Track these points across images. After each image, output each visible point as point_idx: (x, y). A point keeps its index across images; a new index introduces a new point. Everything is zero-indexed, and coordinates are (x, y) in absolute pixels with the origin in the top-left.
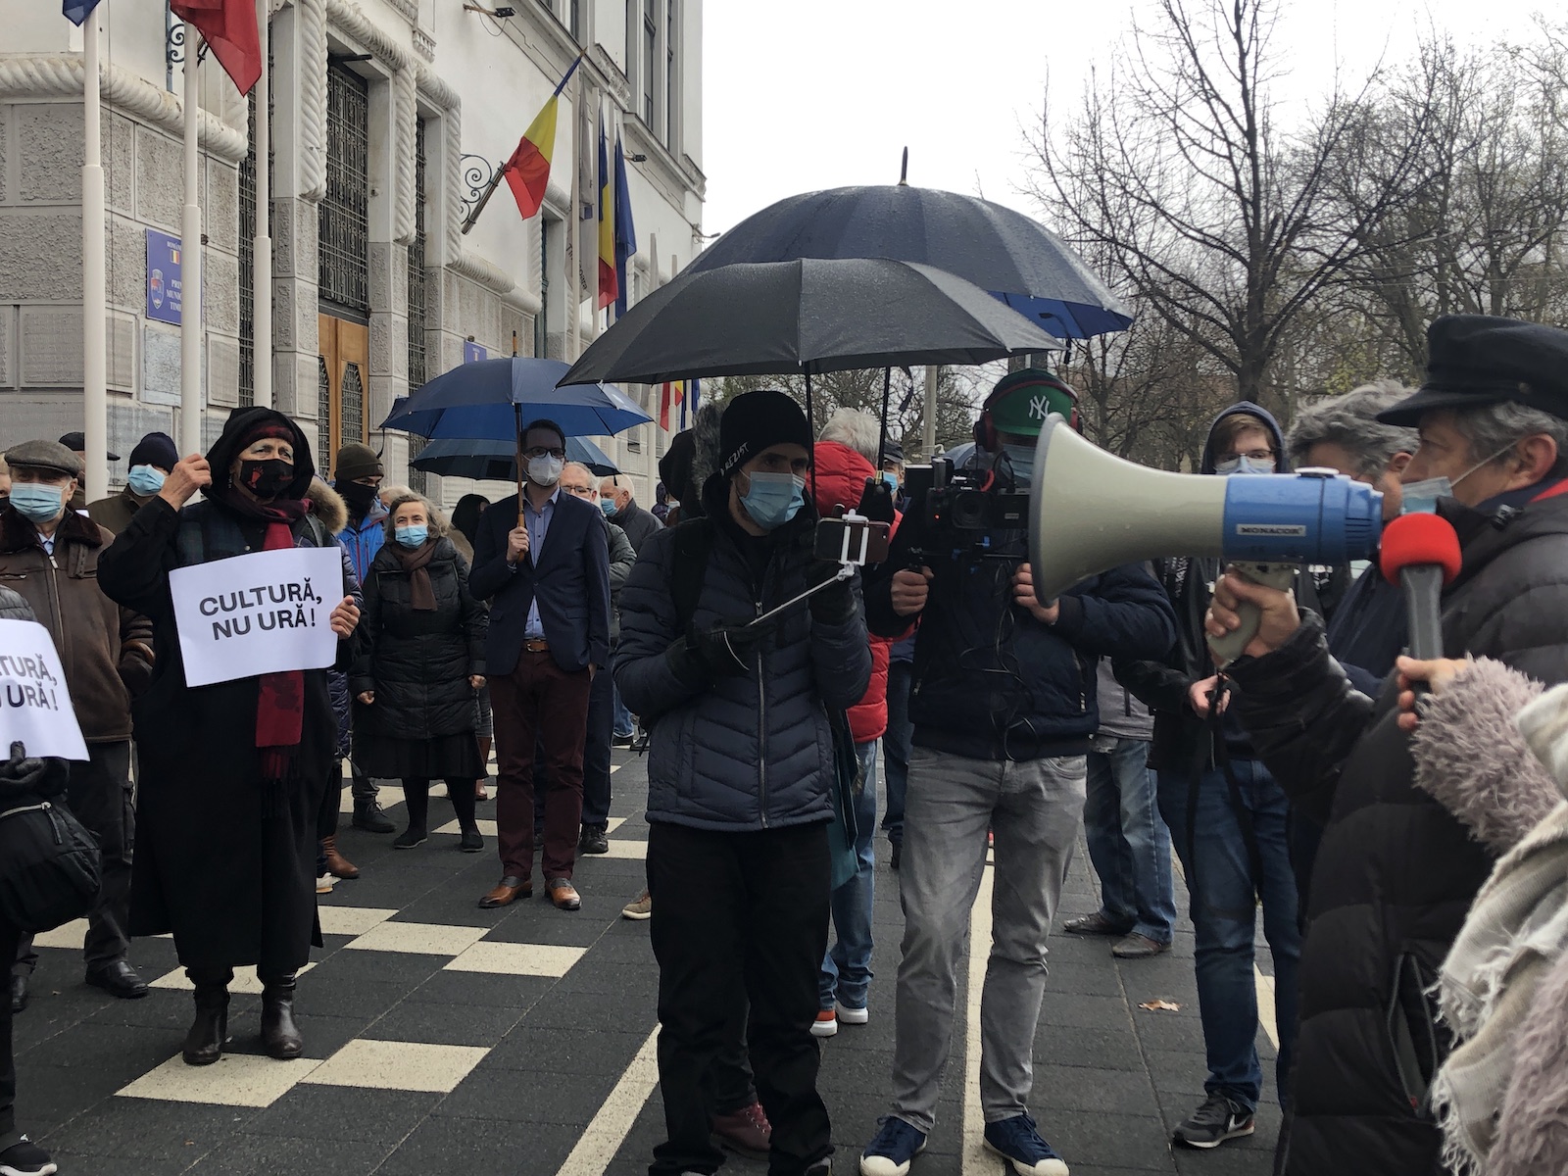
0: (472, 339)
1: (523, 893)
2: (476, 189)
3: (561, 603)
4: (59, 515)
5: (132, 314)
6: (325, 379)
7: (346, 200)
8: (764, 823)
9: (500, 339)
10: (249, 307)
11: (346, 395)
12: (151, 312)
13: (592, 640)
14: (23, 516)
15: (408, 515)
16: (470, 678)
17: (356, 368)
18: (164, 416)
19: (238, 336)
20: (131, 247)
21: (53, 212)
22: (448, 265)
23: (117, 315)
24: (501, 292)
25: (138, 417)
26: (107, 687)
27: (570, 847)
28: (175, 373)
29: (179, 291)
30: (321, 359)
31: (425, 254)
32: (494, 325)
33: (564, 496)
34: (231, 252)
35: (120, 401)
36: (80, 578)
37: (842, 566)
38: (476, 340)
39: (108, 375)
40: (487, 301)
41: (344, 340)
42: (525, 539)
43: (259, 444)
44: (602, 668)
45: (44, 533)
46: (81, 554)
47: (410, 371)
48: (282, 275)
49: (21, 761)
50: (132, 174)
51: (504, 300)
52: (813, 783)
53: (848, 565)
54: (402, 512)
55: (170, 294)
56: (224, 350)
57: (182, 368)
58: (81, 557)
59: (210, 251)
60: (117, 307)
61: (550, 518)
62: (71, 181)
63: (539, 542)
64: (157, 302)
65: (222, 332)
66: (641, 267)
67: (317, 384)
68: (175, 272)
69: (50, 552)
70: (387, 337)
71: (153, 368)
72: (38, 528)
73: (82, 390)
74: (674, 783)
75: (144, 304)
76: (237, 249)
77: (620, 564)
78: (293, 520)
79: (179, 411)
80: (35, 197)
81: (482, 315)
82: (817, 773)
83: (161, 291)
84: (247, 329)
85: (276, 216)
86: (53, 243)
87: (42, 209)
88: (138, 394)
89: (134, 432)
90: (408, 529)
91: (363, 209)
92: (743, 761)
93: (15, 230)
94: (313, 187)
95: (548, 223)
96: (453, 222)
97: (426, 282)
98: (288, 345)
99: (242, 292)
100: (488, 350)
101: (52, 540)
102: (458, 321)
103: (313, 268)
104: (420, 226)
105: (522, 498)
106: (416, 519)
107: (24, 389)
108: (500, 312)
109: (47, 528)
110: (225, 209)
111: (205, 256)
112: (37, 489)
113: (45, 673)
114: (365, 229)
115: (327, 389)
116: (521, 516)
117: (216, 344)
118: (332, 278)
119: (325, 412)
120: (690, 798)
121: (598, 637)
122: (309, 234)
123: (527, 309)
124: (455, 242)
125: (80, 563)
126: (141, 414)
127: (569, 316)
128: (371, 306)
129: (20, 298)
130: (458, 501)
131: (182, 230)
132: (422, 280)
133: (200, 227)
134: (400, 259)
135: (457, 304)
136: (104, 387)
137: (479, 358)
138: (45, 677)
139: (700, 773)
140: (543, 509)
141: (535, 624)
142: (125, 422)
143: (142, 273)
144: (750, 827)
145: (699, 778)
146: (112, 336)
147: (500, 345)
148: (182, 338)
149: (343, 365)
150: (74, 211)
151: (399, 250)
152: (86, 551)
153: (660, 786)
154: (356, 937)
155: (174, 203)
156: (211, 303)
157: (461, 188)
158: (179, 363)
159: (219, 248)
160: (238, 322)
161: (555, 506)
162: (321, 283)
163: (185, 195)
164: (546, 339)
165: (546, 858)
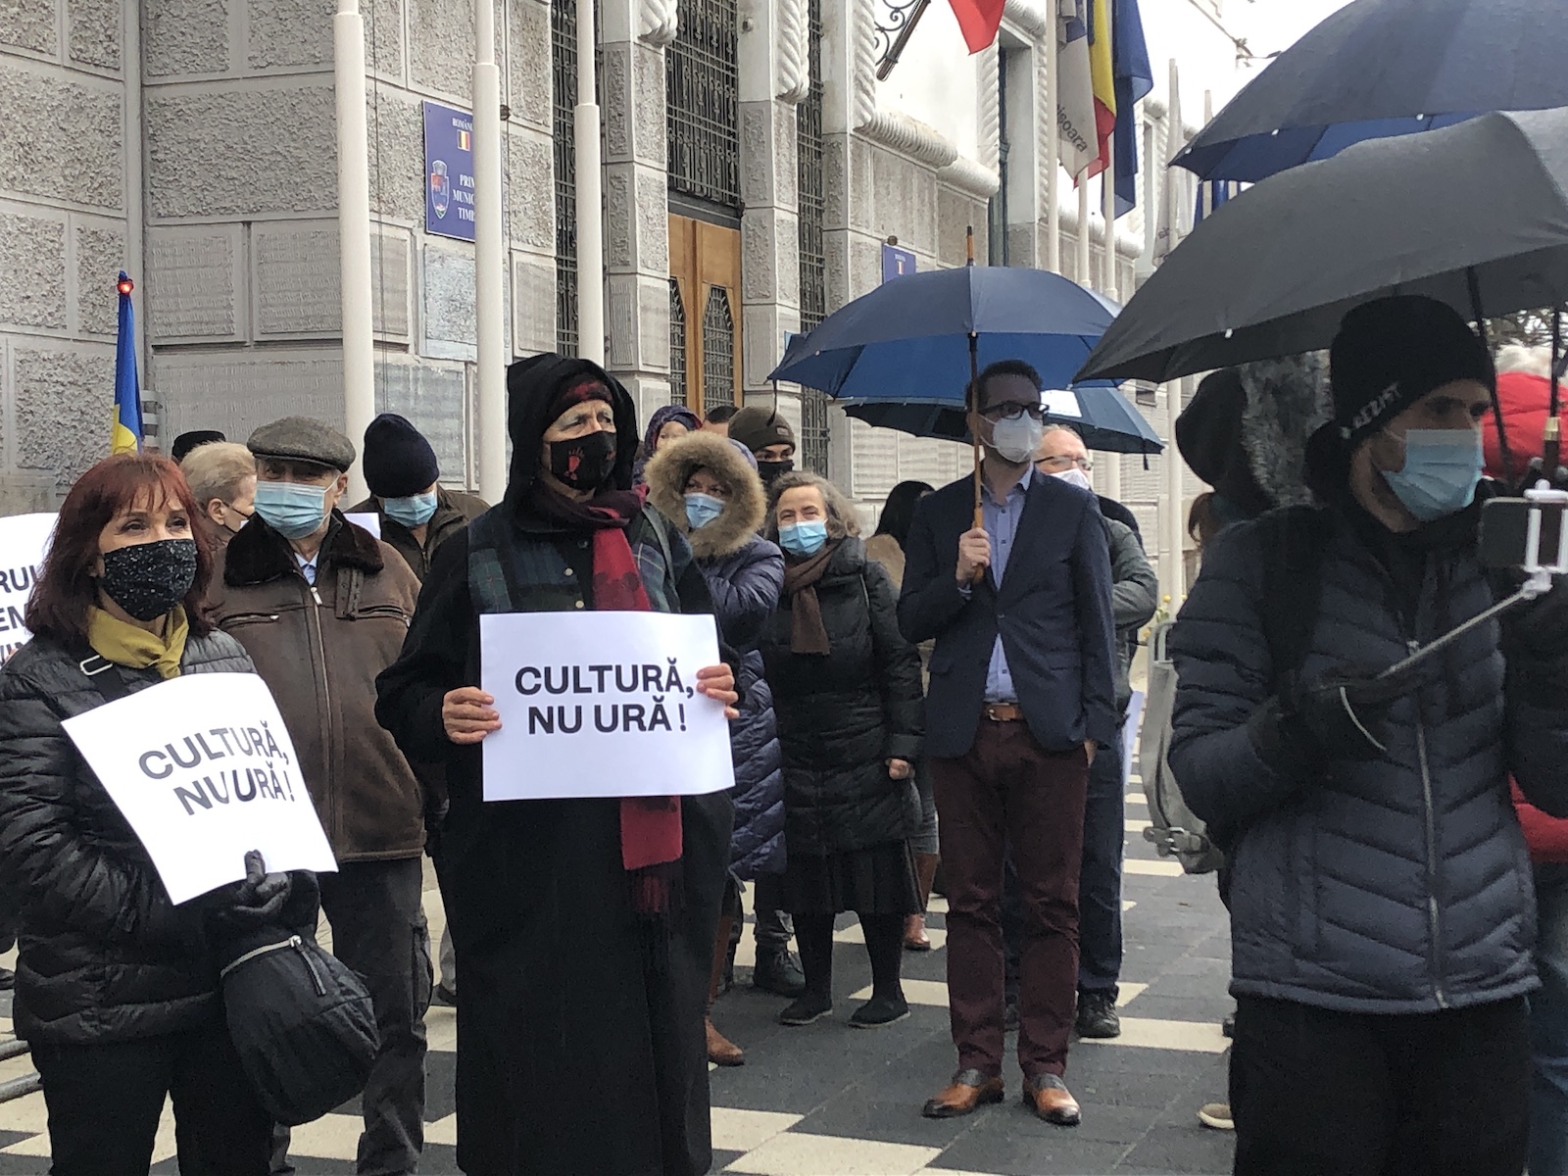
0: (893, 240)
1: (991, 1096)
2: (897, 10)
3: (1038, 645)
4: (323, 527)
5: (405, 232)
6: (679, 313)
7: (705, 41)
8: (1440, 1000)
9: (936, 238)
10: (570, 210)
11: (710, 335)
12: (433, 224)
13: (1088, 702)
14: (273, 530)
15: (796, 507)
16: (887, 763)
17: (724, 294)
18: (454, 377)
19: (554, 254)
20: (402, 130)
21: (294, 84)
22: (857, 130)
23: (386, 231)
24: (937, 167)
25: (416, 380)
26: (389, 777)
27: (1061, 1025)
28: (468, 311)
29: (471, 191)
30: (673, 283)
31: (823, 115)
32: (927, 219)
33: (1040, 480)
34: (542, 128)
35: (393, 357)
36: (353, 619)
37: (1529, 576)
38: (899, 242)
39: (375, 319)
40: (915, 182)
41: (705, 254)
42: (984, 546)
43: (570, 415)
44: (1107, 747)
45: (304, 555)
46: (354, 584)
47: (803, 294)
48: (616, 160)
49: (262, 880)
50: (402, 21)
51: (941, 177)
52: (1513, 935)
53: (1539, 573)
54: (786, 502)
55: (458, 195)
56: (536, 276)
57: (477, 305)
58: (353, 587)
59: (513, 130)
60: (385, 218)
61: (1020, 511)
62: (317, 37)
63: (1005, 550)
64: (440, 208)
65: (531, 248)
66: (1156, 113)
67: (667, 320)
68: (465, 163)
69: (311, 581)
70: (768, 245)
71: (436, 306)
72: (294, 546)
73: (340, 341)
74: (1284, 936)
75: (421, 213)
76: (551, 123)
77: (1129, 585)
78: (627, 521)
79: (475, 368)
80: (270, 64)
81: (908, 203)
82: (1517, 918)
83: (445, 193)
84: (567, 241)
85: (606, 71)
86: (295, 130)
87: (279, 80)
88: (416, 345)
89: (412, 402)
90: (796, 529)
91: (731, 52)
92: (1402, 901)
93: (243, 113)
94: (658, 23)
95: (1011, 54)
96: (864, 61)
97: (824, 157)
98: (626, 264)
99: (559, 187)
100: (918, 256)
101: (313, 563)
102: (872, 214)
103: (659, 146)
104: (814, 72)
105: (978, 483)
106: (809, 512)
107: (259, 343)
108: (936, 195)
109: (306, 547)
110: (532, 65)
111: (506, 137)
112: (291, 491)
113: (274, 748)
114: (733, 83)
115: (683, 327)
116: (978, 512)
117: (523, 267)
118: (687, 160)
119: (679, 363)
120: (1315, 960)
121: (1100, 698)
122: (652, 96)
123: (976, 188)
124: (867, 93)
125: (352, 597)
126: (420, 374)
127: (1042, 196)
128: (744, 199)
129: (251, 212)
130: (890, 490)
131: (474, 101)
132: (819, 155)
133: (498, 95)
134: (785, 124)
135: (871, 189)
136: (370, 337)
137: (904, 271)
138: (275, 753)
139: (1330, 921)
140: (1009, 499)
141: (1000, 678)
142: (399, 387)
143: (419, 166)
144: (1419, 1006)
145: (1328, 929)
146: (379, 260)
147: (937, 248)
148: (477, 260)
149: (705, 291)
150: (322, 81)
151: (784, 111)
152: (361, 578)
153: (1259, 939)
154: (740, 1154)
155: (460, 60)
156: (515, 207)
157: (874, 9)
158: (472, 298)
159: (525, 123)
160: (554, 233)
161: (1028, 494)
162: (671, 169)
163: (477, 49)
164: (1005, 233)
165: (1024, 1042)
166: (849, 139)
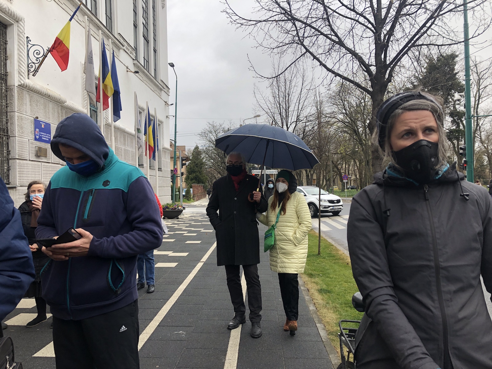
0: (37, 118)
2: (38, 58)
15: (36, 190)
22: (19, 85)
24: (61, 104)
31: (7, 80)
32: (56, 116)
38: (41, 119)
40: (51, 106)
51: (63, 107)
54: (33, 188)
81: (47, 110)
90: (35, 195)
96: (21, 67)
97: (9, 92)
100: (51, 124)
102: (28, 110)
106: (39, 191)
108: (60, 110)
135: (28, 103)
166: (16, 87)
